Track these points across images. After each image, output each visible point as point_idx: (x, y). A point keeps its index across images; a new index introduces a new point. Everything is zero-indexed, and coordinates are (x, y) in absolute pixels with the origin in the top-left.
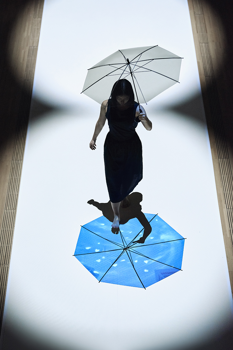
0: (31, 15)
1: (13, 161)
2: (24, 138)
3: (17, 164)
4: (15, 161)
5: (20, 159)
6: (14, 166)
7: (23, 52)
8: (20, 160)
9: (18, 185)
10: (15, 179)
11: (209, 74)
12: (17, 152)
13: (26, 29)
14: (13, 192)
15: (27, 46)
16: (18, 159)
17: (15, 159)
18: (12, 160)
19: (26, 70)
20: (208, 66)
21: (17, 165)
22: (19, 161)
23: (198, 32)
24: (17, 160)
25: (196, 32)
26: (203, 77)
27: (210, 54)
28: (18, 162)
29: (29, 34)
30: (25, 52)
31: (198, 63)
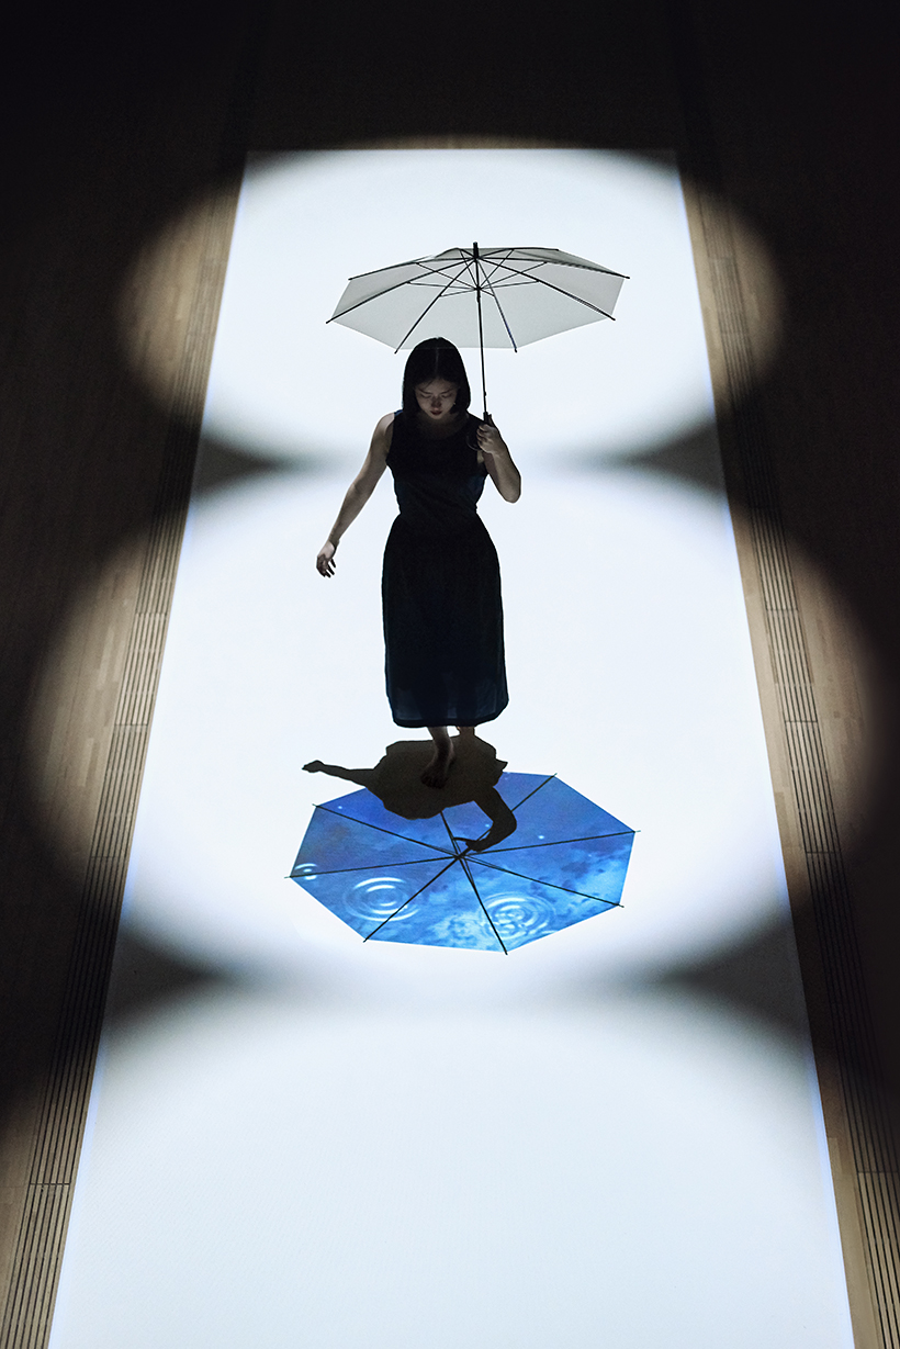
0: (126, 603)
1: (32, 1187)
2: (82, 1094)
3: (51, 1198)
4: (39, 1187)
5: (60, 1181)
6: (35, 1210)
7: (89, 744)
8: (63, 1184)
9: (49, 1289)
10: (39, 1261)
11: (819, 844)
12: (52, 1151)
13: (106, 656)
14: (30, 1315)
15: (106, 723)
16: (54, 1181)
17: (40, 1181)
18: (30, 1183)
19: (101, 820)
20: (815, 812)
21: (49, 1206)
22: (59, 1187)
23: (776, 679)
24: (49, 1184)
25: (769, 677)
26: (800, 855)
27: (823, 764)
28: (51, 1193)
29: (117, 676)
30: (96, 747)
31: (778, 797)
